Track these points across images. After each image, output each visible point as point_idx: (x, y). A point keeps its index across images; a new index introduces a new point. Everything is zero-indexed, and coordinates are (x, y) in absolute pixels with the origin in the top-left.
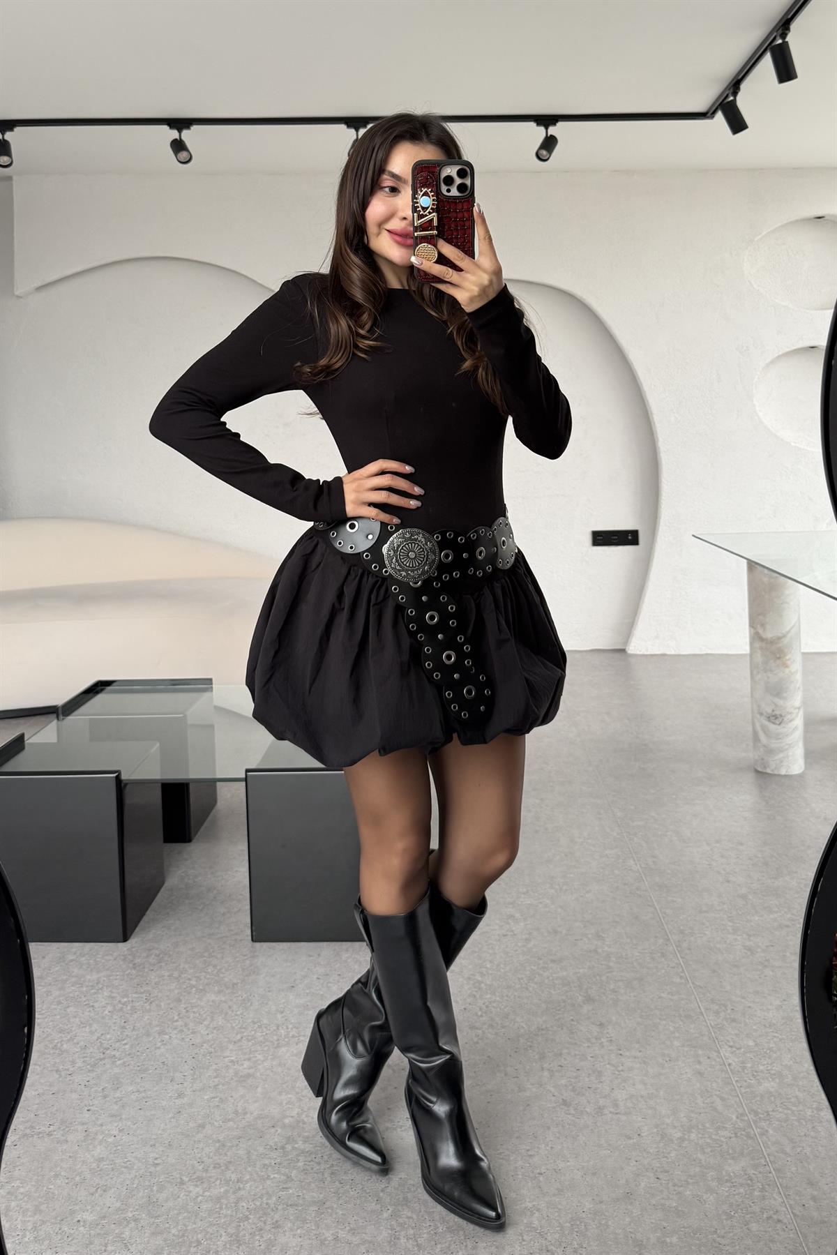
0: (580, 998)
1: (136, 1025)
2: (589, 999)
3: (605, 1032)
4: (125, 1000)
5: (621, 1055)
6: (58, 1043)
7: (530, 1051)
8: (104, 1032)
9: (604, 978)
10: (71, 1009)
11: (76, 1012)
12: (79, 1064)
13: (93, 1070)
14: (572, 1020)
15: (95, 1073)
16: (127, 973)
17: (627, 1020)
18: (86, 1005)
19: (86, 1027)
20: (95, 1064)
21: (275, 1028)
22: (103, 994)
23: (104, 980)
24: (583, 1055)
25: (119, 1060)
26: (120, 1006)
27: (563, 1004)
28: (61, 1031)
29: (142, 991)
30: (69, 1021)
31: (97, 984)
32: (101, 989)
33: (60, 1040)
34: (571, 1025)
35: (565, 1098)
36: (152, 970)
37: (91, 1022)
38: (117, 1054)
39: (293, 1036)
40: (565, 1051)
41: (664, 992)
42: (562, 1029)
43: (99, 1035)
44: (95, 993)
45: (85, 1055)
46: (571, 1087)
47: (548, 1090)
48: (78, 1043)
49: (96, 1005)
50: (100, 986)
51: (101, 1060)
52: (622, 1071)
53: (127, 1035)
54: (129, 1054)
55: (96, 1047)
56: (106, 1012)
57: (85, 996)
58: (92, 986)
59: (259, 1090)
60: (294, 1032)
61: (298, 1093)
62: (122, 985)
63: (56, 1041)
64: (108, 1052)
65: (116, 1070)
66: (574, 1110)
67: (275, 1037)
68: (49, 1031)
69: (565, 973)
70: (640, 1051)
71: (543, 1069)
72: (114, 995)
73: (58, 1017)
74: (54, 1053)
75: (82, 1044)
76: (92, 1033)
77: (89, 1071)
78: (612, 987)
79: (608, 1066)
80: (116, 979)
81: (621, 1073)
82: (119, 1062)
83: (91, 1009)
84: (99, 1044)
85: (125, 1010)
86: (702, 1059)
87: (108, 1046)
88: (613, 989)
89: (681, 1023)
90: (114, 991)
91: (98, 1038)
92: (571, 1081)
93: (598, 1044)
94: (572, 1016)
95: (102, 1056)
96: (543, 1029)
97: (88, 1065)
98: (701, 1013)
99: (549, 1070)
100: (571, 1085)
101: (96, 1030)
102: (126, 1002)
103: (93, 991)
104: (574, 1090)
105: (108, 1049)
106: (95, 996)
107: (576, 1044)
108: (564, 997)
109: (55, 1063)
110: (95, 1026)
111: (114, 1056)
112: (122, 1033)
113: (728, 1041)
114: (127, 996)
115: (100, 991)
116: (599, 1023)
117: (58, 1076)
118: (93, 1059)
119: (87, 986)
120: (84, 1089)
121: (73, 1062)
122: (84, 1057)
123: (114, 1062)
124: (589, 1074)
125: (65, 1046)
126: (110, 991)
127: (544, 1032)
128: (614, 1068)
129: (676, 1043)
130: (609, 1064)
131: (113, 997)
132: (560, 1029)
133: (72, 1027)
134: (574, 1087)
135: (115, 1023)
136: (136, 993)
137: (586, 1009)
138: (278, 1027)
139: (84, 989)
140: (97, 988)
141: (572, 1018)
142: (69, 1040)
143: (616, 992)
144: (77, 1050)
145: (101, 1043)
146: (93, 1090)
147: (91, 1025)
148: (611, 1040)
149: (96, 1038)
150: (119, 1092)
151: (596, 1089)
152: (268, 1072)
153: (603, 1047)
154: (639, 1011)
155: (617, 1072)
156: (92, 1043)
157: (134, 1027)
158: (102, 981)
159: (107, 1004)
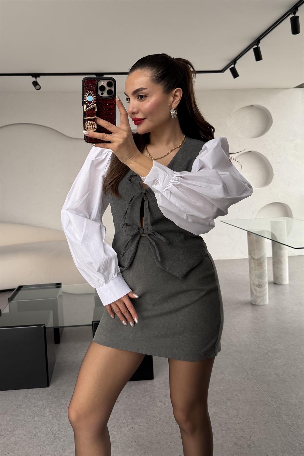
0: (225, 399)
1: (63, 423)
2: (228, 399)
3: (239, 413)
4: (56, 412)
5: (248, 422)
6: (35, 433)
7: (215, 423)
8: (52, 427)
9: (231, 390)
10: (36, 418)
11: (38, 419)
12: (46, 442)
13: (53, 444)
14: (225, 408)
15: (54, 445)
16: (53, 400)
17: (245, 407)
18: (41, 416)
19: (44, 425)
20: (53, 441)
21: (117, 420)
22: (47, 410)
23: (45, 404)
24: (235, 423)
25: (62, 439)
26: (55, 415)
27: (219, 402)
28: (35, 428)
29: (61, 408)
30: (37, 423)
31: (43, 406)
32: (45, 408)
33: (36, 432)
34: (226, 410)
35: (235, 442)
36: (62, 398)
37: (46, 423)
38: (60, 436)
39: (125, 423)
40: (228, 422)
41: (254, 395)
42: (223, 412)
43: (51, 428)
44: (44, 410)
45: (48, 438)
46: (235, 437)
47: (228, 439)
48: (43, 433)
49: (46, 415)
50: (45, 407)
51: (55, 439)
52: (251, 428)
53: (61, 428)
54: (65, 436)
55: (51, 434)
56: (50, 418)
57: (40, 412)
58: (41, 407)
59: (120, 447)
60: (124, 421)
61: (135, 448)
62: (53, 406)
63: (34, 433)
64: (56, 436)
65: (62, 443)
66: (240, 447)
67: (118, 424)
68: (31, 428)
69: (216, 389)
70: (255, 420)
71: (222, 430)
72: (51, 410)
73: (32, 422)
74: (35, 438)
75: (45, 433)
76: (48, 428)
77: (51, 444)
78: (235, 393)
79: (245, 427)
80: (50, 403)
81: (251, 429)
82: (62, 440)
83: (44, 417)
84: (52, 433)
85: (57, 416)
86: (277, 421)
87: (56, 433)
88: (236, 394)
89: (265, 407)
90: (50, 408)
91: (51, 430)
92: (234, 434)
93: (238, 418)
94: (224, 407)
95: (55, 438)
96: (216, 413)
97: (50, 442)
98: (270, 402)
99: (225, 430)
100: (235, 436)
101: (49, 426)
102: (56, 413)
103: (42, 409)
104: (237, 438)
105: (56, 434)
106: (44, 411)
107: (230, 418)
108: (219, 399)
109: (37, 442)
110: (48, 425)
111: (59, 437)
112: (59, 426)
113: (284, 413)
114: (56, 410)
115: (45, 409)
116: (235, 409)
117: (39, 448)
118: (51, 439)
119: (40, 407)
120: (52, 453)
121: (44, 441)
122: (48, 439)
123: (60, 440)
124: (240, 431)
125: (38, 434)
126: (49, 409)
127: (217, 414)
128: (248, 428)
129: (266, 416)
130: (245, 426)
131: (51, 411)
132: (222, 413)
133: (39, 426)
134: (236, 437)
135: (55, 423)
136: (59, 409)
137: (229, 403)
138: (118, 419)
139: (39, 409)
140: (43, 408)
141: (225, 407)
142: (39, 432)
143: (237, 395)
144: (44, 436)
145: (53, 432)
146: (55, 452)
147: (46, 424)
148: (243, 416)
149: (49, 430)
150: (66, 453)
151: (245, 437)
152: (121, 439)
153: (241, 419)
154: (248, 403)
155: (250, 429)
156: (49, 432)
157: (63, 424)
158: (45, 405)
159: (50, 414)
